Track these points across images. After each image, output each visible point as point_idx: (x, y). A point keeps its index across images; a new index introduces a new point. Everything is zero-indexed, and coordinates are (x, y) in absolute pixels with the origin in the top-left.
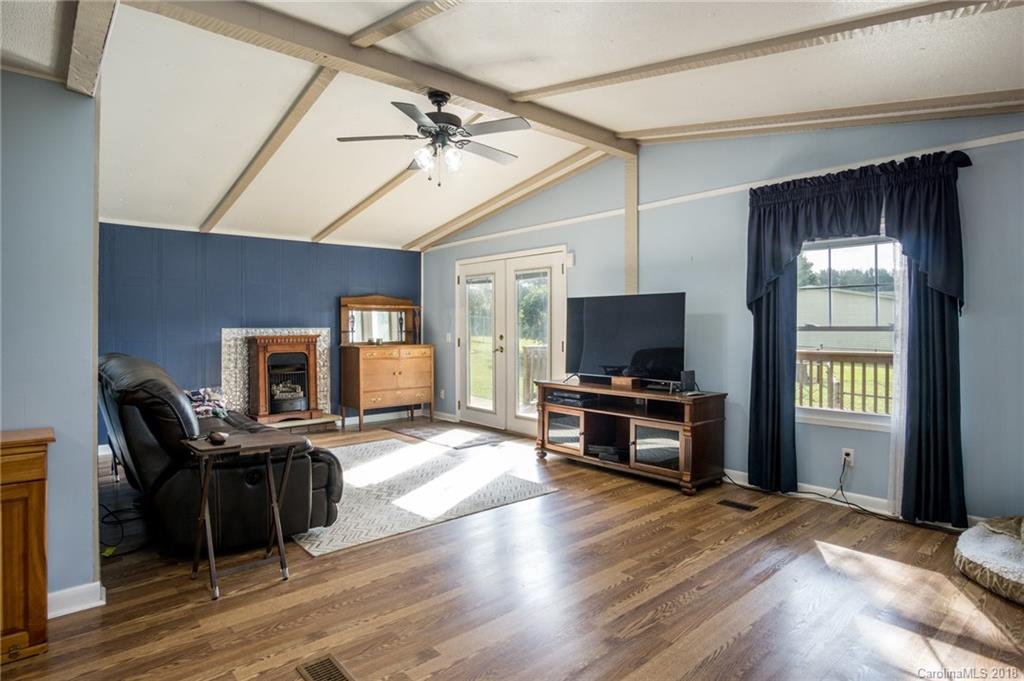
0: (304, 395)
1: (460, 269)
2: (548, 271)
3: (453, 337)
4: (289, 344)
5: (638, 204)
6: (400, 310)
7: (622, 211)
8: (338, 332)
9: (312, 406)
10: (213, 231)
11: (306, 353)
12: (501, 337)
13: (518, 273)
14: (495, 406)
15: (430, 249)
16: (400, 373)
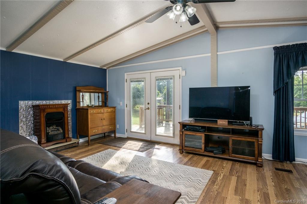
0: (63, 132)
1: (127, 76)
2: (173, 77)
3: (124, 103)
4: (56, 108)
5: (217, 52)
6: (98, 93)
7: (210, 54)
8: (75, 102)
9: (67, 136)
10: (14, 51)
11: (63, 112)
12: (148, 104)
13: (157, 78)
14: (145, 131)
15: (111, 68)
16: (104, 119)
